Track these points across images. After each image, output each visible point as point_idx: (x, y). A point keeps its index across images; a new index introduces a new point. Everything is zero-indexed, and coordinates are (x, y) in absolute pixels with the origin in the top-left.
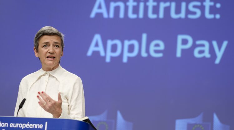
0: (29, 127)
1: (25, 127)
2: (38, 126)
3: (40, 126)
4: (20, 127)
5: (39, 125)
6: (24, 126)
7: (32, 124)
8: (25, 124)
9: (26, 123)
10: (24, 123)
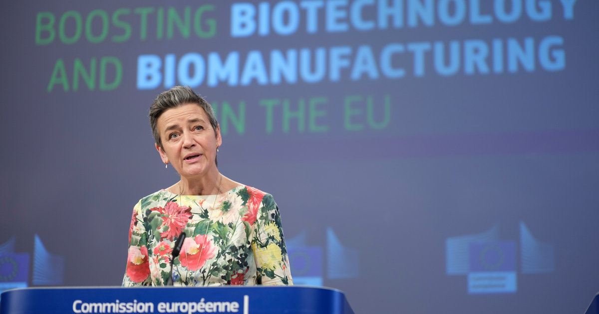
0: (204, 309)
1: (194, 311)
2: (226, 307)
3: (233, 307)
4: (182, 310)
5: (228, 304)
6: (193, 307)
7: (213, 301)
8: (194, 304)
9: (198, 301)
10: (192, 302)
